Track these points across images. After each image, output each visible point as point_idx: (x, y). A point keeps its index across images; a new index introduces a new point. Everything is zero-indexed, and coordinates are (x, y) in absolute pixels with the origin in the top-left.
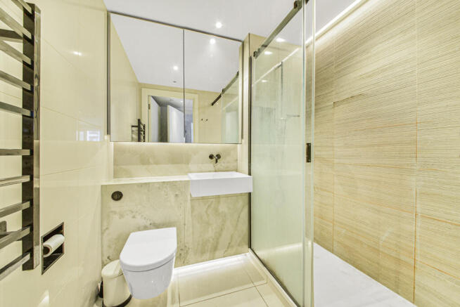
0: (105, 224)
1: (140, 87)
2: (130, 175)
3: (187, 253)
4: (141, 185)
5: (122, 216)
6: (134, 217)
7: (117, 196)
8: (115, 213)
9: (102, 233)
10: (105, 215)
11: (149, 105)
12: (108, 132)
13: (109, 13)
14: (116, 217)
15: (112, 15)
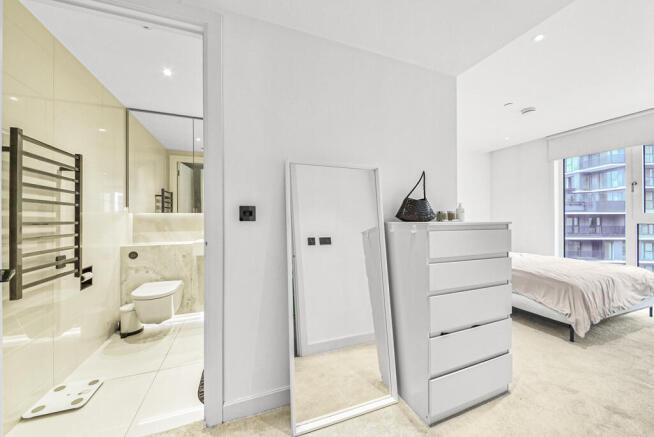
0: (124, 276)
1: (168, 153)
2: (147, 240)
3: (194, 302)
4: (153, 247)
5: (137, 271)
6: (147, 272)
7: (133, 255)
8: (131, 268)
9: (121, 283)
10: (124, 270)
11: (178, 172)
12: (127, 205)
13: (127, 111)
14: (133, 272)
15: (131, 112)
